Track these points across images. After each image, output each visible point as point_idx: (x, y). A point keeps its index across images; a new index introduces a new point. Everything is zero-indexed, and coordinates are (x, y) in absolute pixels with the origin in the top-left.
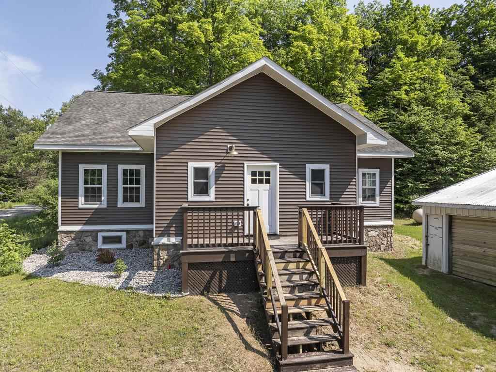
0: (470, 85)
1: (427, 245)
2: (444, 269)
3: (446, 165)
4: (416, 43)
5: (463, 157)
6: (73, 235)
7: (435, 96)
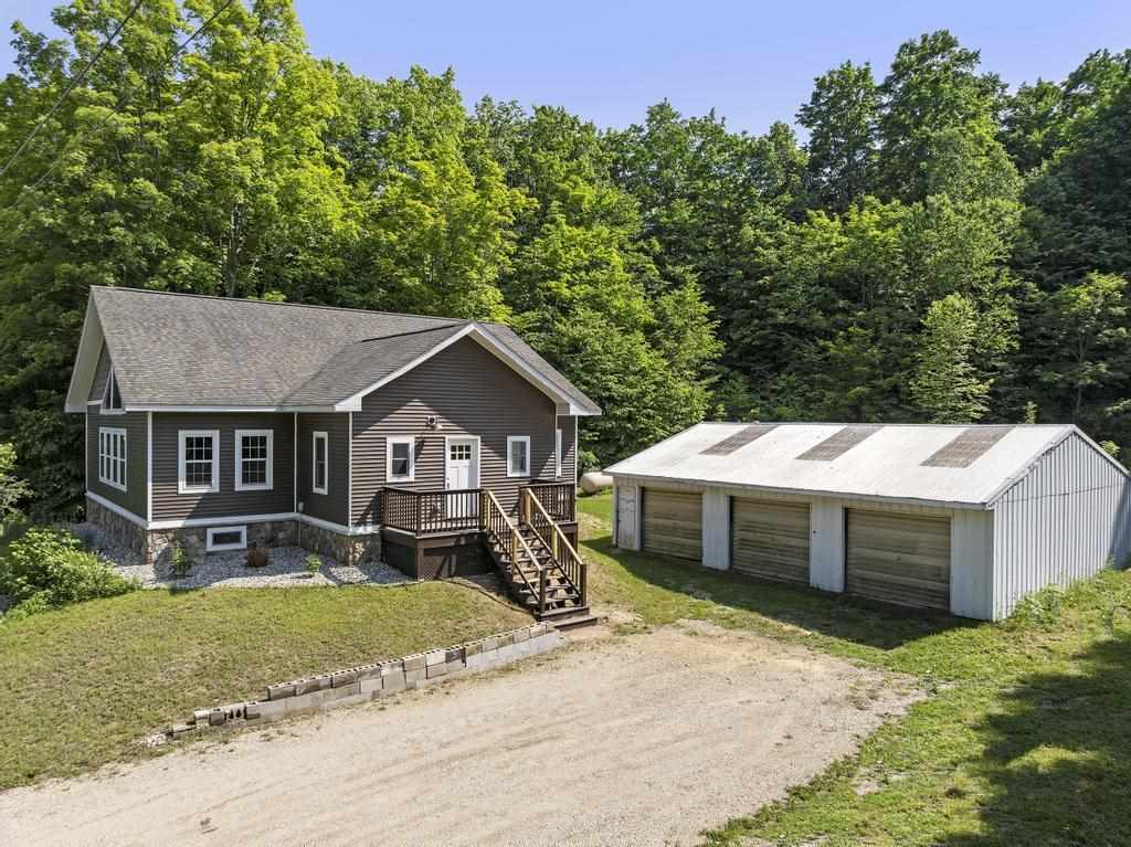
0: (653, 271)
1: (618, 521)
2: (636, 547)
3: (621, 406)
4: (582, 198)
5: (644, 394)
6: (171, 536)
7: (609, 295)
